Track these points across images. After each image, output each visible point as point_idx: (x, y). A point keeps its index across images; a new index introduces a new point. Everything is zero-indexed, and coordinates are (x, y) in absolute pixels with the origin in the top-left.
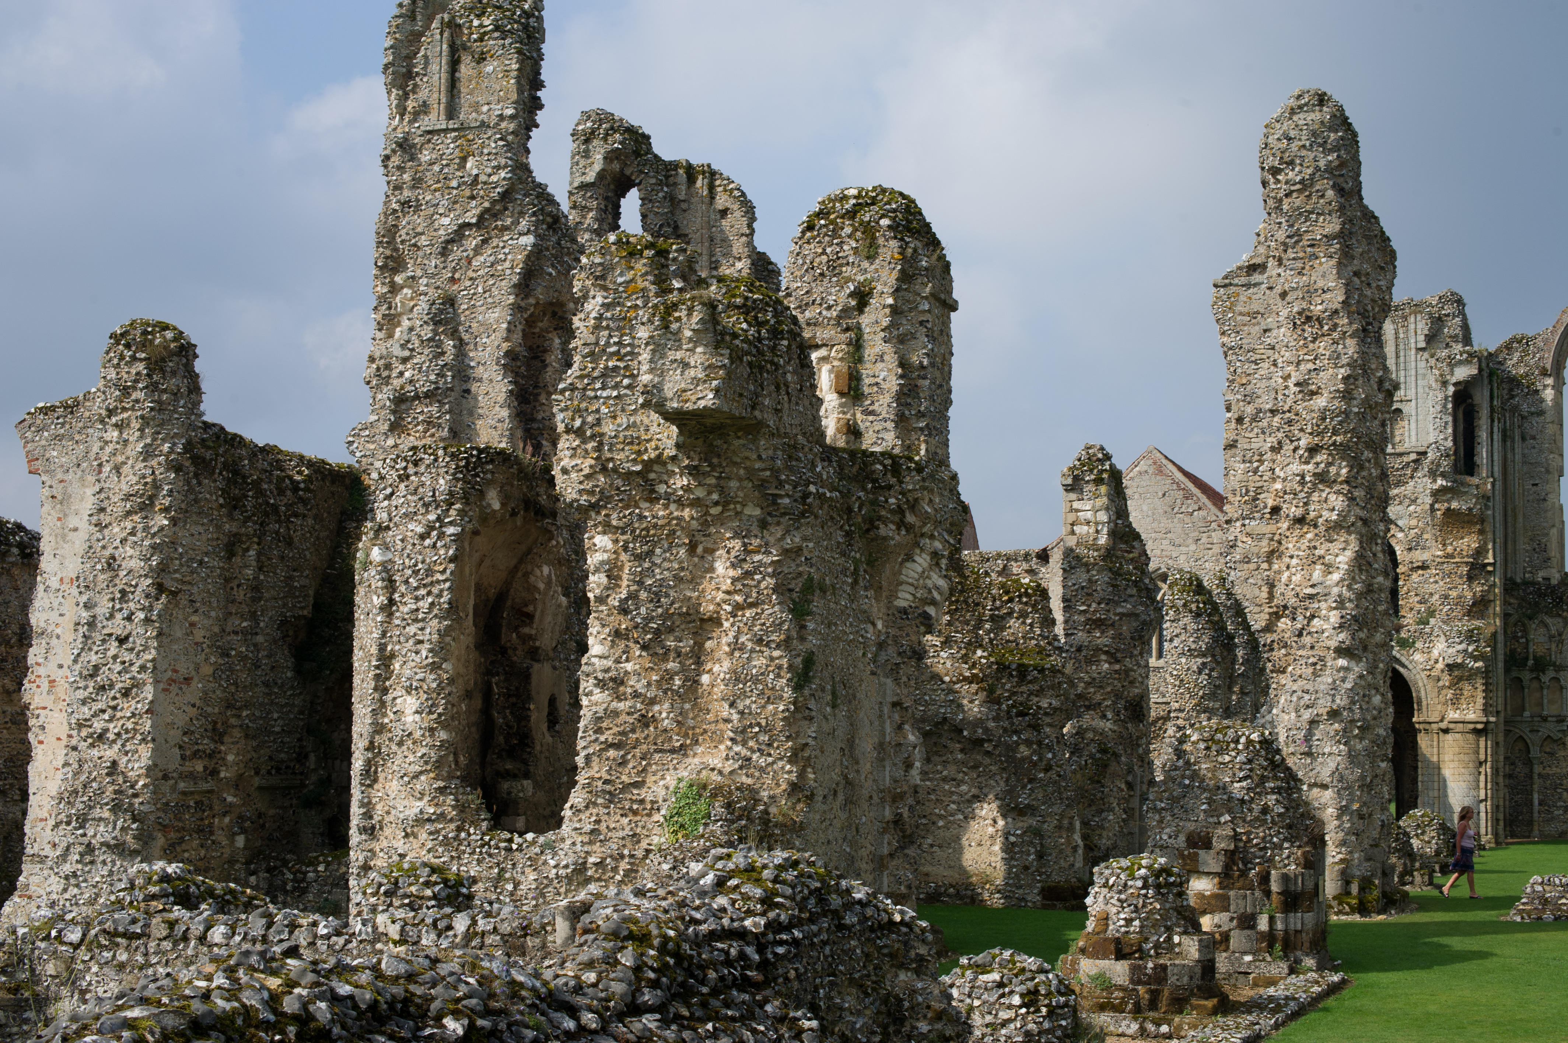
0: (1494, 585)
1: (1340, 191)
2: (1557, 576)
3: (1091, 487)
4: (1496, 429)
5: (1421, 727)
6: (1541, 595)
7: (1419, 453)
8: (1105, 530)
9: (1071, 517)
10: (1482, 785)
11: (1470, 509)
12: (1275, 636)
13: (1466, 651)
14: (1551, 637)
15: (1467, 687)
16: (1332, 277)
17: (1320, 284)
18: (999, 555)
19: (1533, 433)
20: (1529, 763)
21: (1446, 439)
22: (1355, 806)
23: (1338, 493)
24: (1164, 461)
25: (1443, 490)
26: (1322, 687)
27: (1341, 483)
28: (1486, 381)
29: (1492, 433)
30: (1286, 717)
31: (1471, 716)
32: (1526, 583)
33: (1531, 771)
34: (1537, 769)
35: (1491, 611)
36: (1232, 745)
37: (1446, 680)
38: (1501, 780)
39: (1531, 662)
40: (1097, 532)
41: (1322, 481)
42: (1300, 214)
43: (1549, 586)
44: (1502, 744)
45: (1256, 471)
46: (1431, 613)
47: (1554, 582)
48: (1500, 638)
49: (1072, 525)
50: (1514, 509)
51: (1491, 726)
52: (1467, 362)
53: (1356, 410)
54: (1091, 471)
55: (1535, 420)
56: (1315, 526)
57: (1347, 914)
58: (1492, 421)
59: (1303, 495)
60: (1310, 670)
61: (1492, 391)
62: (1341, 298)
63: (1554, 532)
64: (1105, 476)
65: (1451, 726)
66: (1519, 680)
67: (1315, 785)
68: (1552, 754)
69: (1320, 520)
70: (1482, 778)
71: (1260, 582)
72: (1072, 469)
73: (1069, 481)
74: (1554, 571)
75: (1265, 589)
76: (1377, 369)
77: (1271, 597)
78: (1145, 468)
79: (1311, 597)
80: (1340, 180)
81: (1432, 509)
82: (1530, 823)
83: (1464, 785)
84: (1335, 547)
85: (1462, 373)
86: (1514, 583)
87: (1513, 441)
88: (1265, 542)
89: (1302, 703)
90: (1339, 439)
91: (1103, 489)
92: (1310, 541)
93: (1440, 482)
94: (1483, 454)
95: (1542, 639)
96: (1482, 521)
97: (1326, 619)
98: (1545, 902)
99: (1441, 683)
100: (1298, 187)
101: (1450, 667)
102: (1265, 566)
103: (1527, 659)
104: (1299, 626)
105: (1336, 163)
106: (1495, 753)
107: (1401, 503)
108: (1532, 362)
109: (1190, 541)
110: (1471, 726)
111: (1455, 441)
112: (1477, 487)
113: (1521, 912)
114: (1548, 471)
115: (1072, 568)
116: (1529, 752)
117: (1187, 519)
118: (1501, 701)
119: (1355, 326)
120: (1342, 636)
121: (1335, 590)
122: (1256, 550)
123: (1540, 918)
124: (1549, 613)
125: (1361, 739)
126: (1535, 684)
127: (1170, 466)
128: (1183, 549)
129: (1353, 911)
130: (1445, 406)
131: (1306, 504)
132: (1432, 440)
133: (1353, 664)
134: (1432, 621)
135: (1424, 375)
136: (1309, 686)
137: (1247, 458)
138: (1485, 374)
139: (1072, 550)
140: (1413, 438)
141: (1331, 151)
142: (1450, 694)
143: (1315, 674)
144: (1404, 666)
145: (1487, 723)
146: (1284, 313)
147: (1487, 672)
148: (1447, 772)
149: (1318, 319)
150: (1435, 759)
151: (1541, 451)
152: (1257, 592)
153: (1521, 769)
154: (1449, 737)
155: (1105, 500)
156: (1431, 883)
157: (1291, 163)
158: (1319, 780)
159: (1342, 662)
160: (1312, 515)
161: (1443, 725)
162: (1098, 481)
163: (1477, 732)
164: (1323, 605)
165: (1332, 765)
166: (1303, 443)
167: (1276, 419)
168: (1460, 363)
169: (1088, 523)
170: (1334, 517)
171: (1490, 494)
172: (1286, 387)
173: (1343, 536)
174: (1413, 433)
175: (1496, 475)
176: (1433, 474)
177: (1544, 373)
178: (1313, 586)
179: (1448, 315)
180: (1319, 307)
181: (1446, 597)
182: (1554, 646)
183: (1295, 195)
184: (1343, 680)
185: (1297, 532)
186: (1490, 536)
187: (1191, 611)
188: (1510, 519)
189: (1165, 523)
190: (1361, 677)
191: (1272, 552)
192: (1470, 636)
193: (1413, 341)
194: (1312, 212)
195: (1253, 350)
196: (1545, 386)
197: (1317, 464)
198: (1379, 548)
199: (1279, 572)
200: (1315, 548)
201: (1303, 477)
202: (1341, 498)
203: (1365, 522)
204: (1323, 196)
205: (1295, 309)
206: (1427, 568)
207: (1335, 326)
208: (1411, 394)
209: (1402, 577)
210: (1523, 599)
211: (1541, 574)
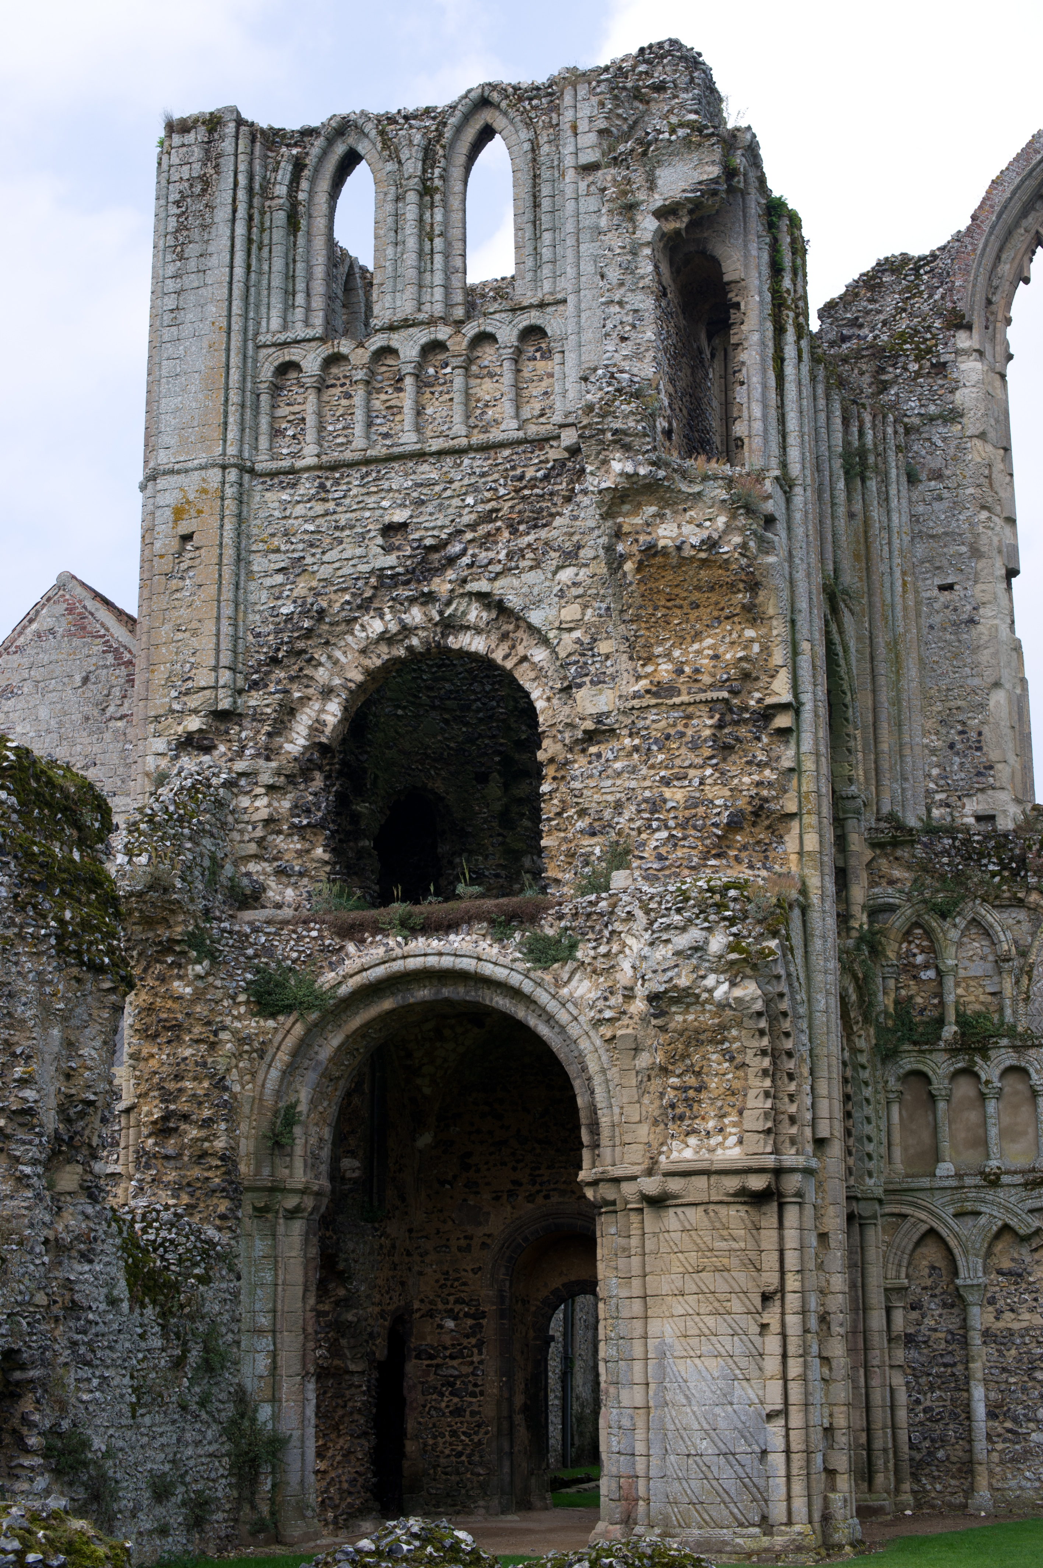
0: (798, 775)
2: (1014, 810)
4: (790, 352)
5: (601, 1195)
6: (971, 856)
14: (1001, 962)
15: (715, 1066)
19: (936, 462)
20: (957, 1302)
21: (637, 357)
24: (91, 604)
25: (630, 495)
29: (779, 360)
31: (732, 1155)
34: (980, 1319)
35: (791, 844)
37: (655, 1047)
38: (839, 1351)
43: (992, 835)
44: (835, 1240)
46: (618, 858)
48: (822, 922)
51: (796, 1183)
55: (938, 432)
58: (780, 329)
63: (998, 699)
65: (674, 1185)
66: (922, 1078)
68: (1017, 1276)
70: (772, 1344)
81: (611, 560)
82: (968, 1468)
83: (716, 1368)
85: (676, 183)
93: (620, 466)
94: (753, 414)
95: (978, 968)
96: (754, 586)
99: (643, 1061)
101: (663, 1007)
108: (927, 306)
111: (661, 359)
118: (827, 1109)
124: (991, 900)
126: (964, 1088)
130: (632, 271)
134: (618, 879)
135: (597, 229)
140: (572, 394)
142: (668, 1090)
144: (549, 1019)
145: (781, 1174)
147: (774, 1016)
148: (666, 1330)
153: (936, 1321)
154: (672, 1219)
161: (651, 1186)
163: (749, 1202)
168: (671, 151)
174: (570, 380)
177: (956, 323)
179: (661, 91)
181: (656, 805)
182: (1008, 986)
186: (779, 629)
192: (718, 908)
193: (568, 150)
196: (960, 354)
206: (610, 733)
208: (566, 284)
209: (549, 771)
210: (925, 868)
211: (972, 806)
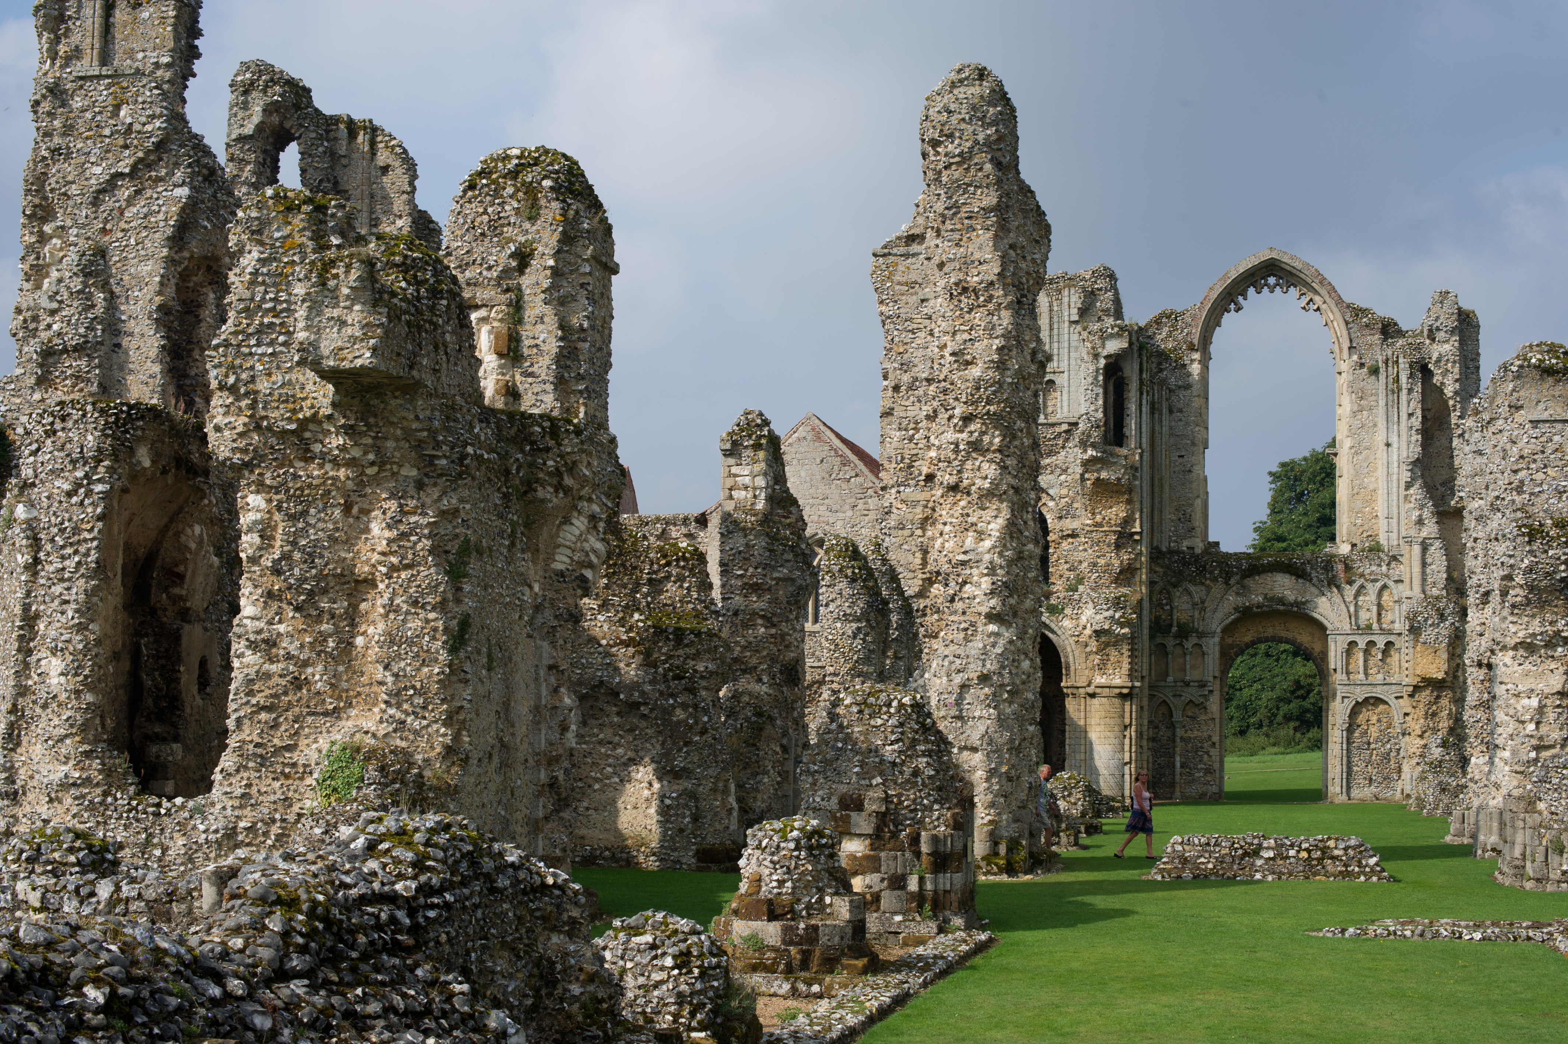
0: (1141, 554)
1: (998, 164)
2: (1201, 545)
3: (749, 452)
4: (1144, 402)
5: (1069, 691)
6: (1185, 563)
7: (1070, 424)
8: (763, 495)
9: (730, 482)
10: (1127, 748)
11: (1119, 479)
12: (928, 602)
13: (1113, 617)
14: (1194, 604)
15: (1113, 653)
16: (988, 249)
17: (977, 255)
18: (658, 519)
19: (1180, 406)
20: (1172, 726)
21: (1096, 410)
22: (1004, 769)
23: (991, 461)
24: (823, 428)
25: (1093, 460)
26: (973, 652)
27: (994, 452)
28: (1136, 355)
29: (1141, 405)
30: (938, 681)
31: (1117, 681)
32: (1171, 552)
33: (1174, 735)
34: (1180, 732)
35: (1137, 578)
36: (884, 709)
37: (1093, 645)
38: (1145, 743)
39: (1174, 629)
40: (755, 497)
41: (976, 450)
42: (959, 186)
43: (1193, 555)
44: (1146, 708)
45: (911, 439)
46: (1080, 580)
47: (1198, 551)
48: (1146, 605)
49: (731, 489)
50: (1161, 480)
51: (1136, 691)
52: (1118, 335)
53: (1009, 380)
54: (750, 436)
55: (1182, 393)
56: (969, 494)
57: (995, 874)
58: (1141, 394)
59: (957, 463)
60: (962, 635)
61: (1141, 364)
62: (997, 270)
63: (1198, 502)
64: (763, 441)
65: (1098, 690)
66: (1164, 646)
67: (965, 748)
68: (1193, 718)
69: (973, 488)
70: (1127, 741)
71: (914, 549)
72: (731, 434)
73: (728, 446)
74: (1198, 540)
75: (919, 555)
76: (1030, 341)
77: (925, 563)
78: (804, 434)
79: (963, 563)
80: (998, 154)
81: (1083, 479)
82: (1172, 785)
83: (1109, 748)
84: (987, 515)
85: (1114, 346)
86: (1160, 552)
87: (1161, 414)
88: (919, 509)
89: (953, 667)
90: (992, 408)
91: (761, 454)
92: (963, 508)
93: (1090, 452)
94: (1131, 426)
95: (1185, 606)
96: (1130, 491)
97: (978, 585)
98: (1185, 861)
99: (1088, 649)
100: (957, 159)
101: (1098, 633)
102: (919, 532)
103: (1171, 625)
104: (952, 592)
105: (994, 137)
106: (1139, 717)
107: (1052, 472)
108: (1180, 337)
109: (847, 507)
110: (1117, 691)
111: (1105, 412)
112: (1126, 457)
113: (1161, 871)
114: (1193, 444)
115: (729, 532)
116: (1171, 716)
117: (844, 486)
118: (1146, 666)
119: (1010, 298)
120: (993, 602)
121: (987, 557)
122: (910, 516)
123: (1179, 877)
124: (1192, 581)
125: (1010, 703)
126: (1178, 650)
127: (829, 433)
128: (840, 515)
129: (1001, 871)
130: (1096, 378)
131: (959, 472)
132: (1083, 411)
133: (1003, 630)
134: (1081, 588)
135: (1077, 348)
136: (961, 651)
137: (903, 426)
138: (1135, 348)
139: (729, 515)
140: (1065, 409)
141: (990, 125)
142: (1097, 659)
143: (967, 639)
144: (1053, 632)
145: (1132, 688)
146: (941, 283)
147: (1133, 638)
148: (1093, 736)
149: (974, 290)
150: (1082, 723)
151: (1187, 424)
152: (911, 558)
153: (1164, 733)
154: (1096, 701)
155: (763, 465)
156: (1076, 844)
157: (951, 136)
158: (969, 744)
159: (993, 628)
160: (966, 482)
161: (1090, 690)
162: (757, 447)
163: (1123, 697)
164: (975, 571)
165: (982, 729)
166: (958, 412)
167: (932, 388)
168: (1112, 336)
169: (746, 488)
170: (987, 485)
171: (1138, 465)
172: (942, 357)
173: (995, 504)
174: (1065, 404)
175: (1144, 446)
176: (1083, 445)
177: (1192, 348)
178: (965, 553)
179: (1100, 289)
180: (976, 279)
181: (1095, 565)
182: (1196, 614)
183: (954, 167)
184: (994, 645)
185: (950, 500)
186: (1137, 506)
187: (846, 577)
188: (1156, 490)
189: (822, 489)
190: (1011, 642)
191: (926, 519)
192: (1117, 603)
193: (1066, 313)
194: (970, 185)
195: (910, 320)
196: (1192, 361)
197: (971, 433)
198: (1030, 516)
199: (933, 539)
200: (968, 515)
201: (957, 445)
202: (993, 466)
203: (1017, 490)
204: (981, 169)
205: (952, 280)
206: (1077, 536)
207: (991, 297)
208: (1064, 366)
209: (1052, 545)
210: (1168, 567)
211: (1185, 544)
